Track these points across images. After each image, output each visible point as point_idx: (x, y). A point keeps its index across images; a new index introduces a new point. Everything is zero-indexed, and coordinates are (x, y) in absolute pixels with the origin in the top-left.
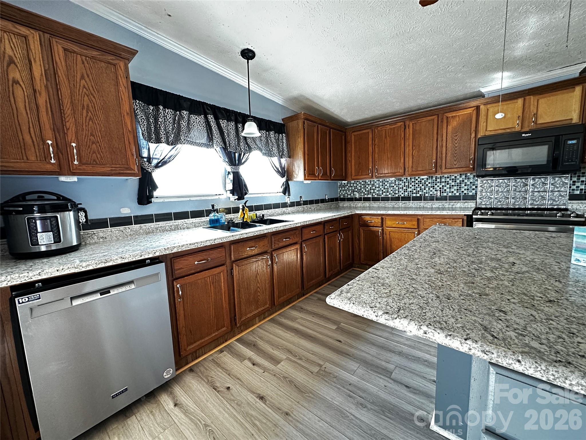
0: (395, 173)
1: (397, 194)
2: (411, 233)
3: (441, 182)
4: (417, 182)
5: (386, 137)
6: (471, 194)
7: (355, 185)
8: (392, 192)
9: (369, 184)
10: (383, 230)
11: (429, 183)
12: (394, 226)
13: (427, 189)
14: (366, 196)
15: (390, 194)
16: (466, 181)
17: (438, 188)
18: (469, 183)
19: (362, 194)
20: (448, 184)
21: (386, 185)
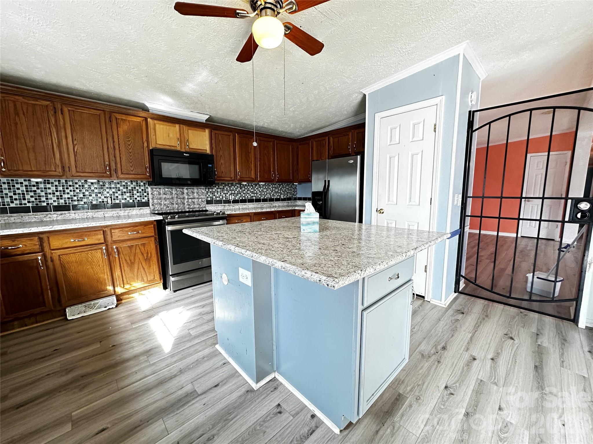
1: (44, 202)
3: (110, 188)
4: (77, 186)
8: (32, 199)
12: (66, 246)
15: (28, 202)
17: (108, 195)
18: (140, 190)
20: (119, 190)
21: (18, 189)
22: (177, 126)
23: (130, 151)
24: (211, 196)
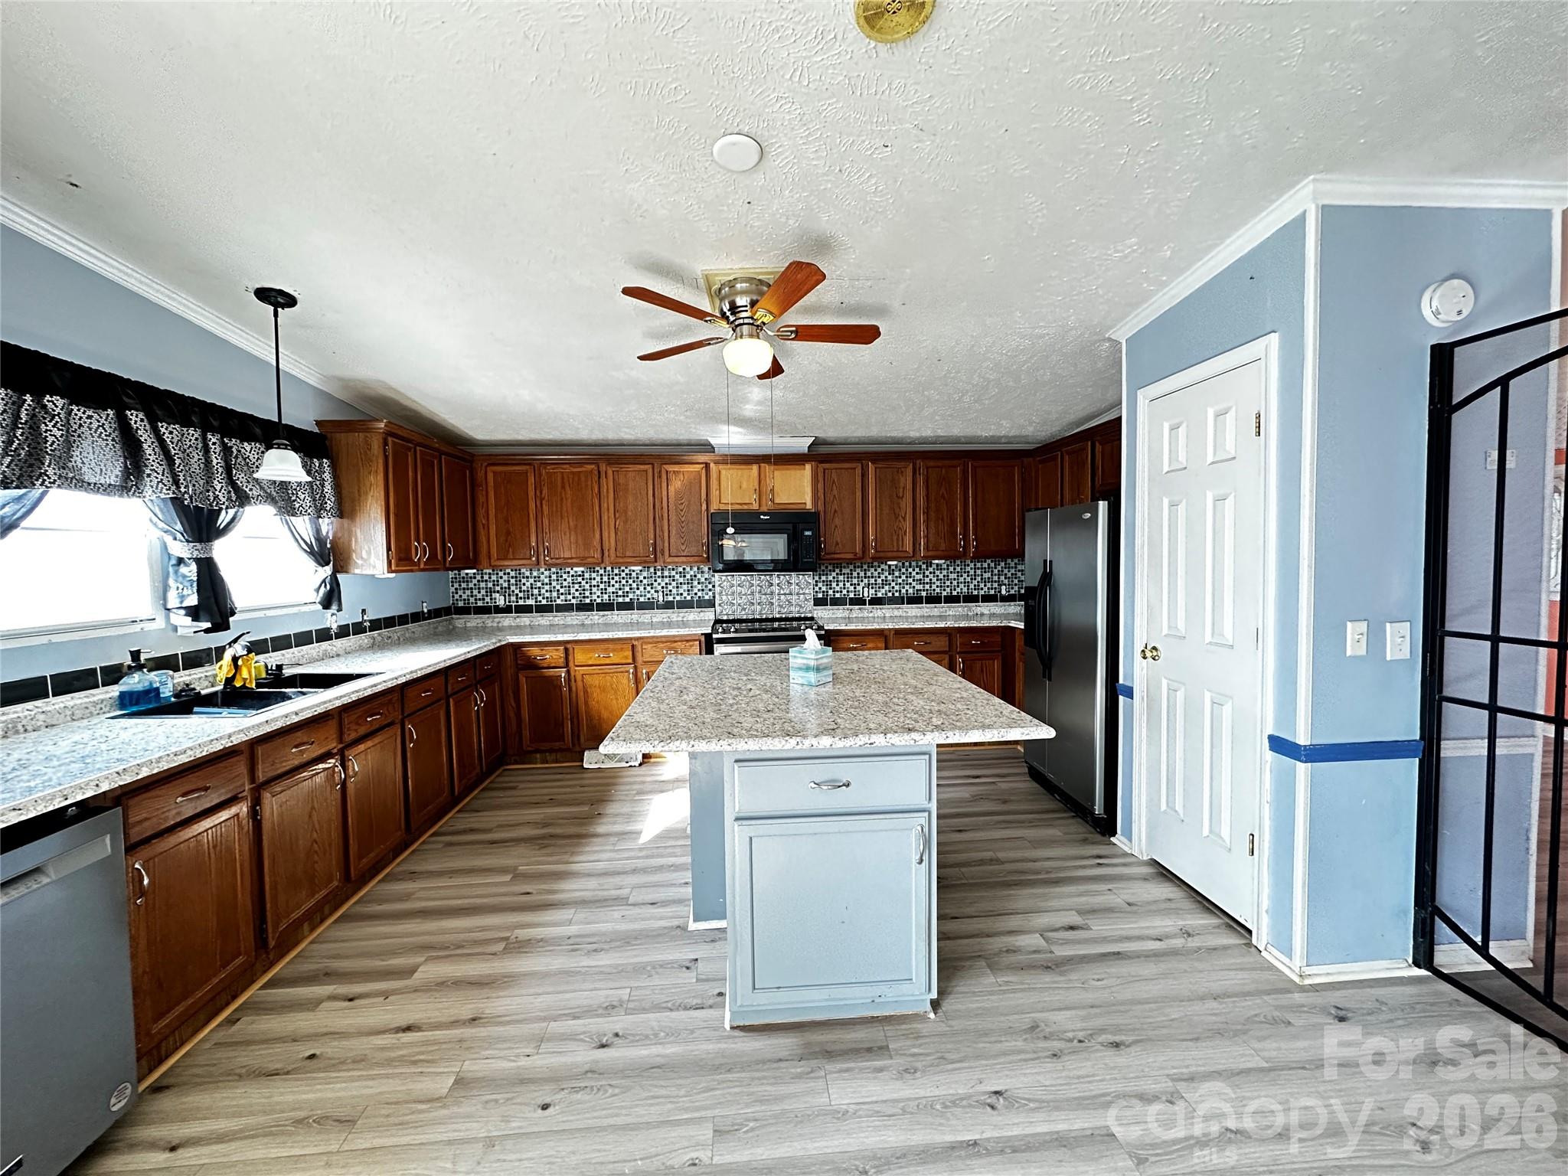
0: (586, 558)
1: (588, 597)
2: (622, 672)
3: (663, 577)
4: (623, 575)
5: (563, 487)
6: (707, 597)
7: (494, 578)
8: (577, 594)
9: (527, 577)
10: (568, 672)
11: (645, 578)
12: (590, 663)
13: (642, 588)
14: (521, 602)
15: (574, 598)
16: (699, 576)
17: (659, 588)
18: (703, 580)
19: (513, 598)
20: (674, 580)
21: (565, 580)
22: (755, 467)
23: (683, 519)
24: (824, 589)
